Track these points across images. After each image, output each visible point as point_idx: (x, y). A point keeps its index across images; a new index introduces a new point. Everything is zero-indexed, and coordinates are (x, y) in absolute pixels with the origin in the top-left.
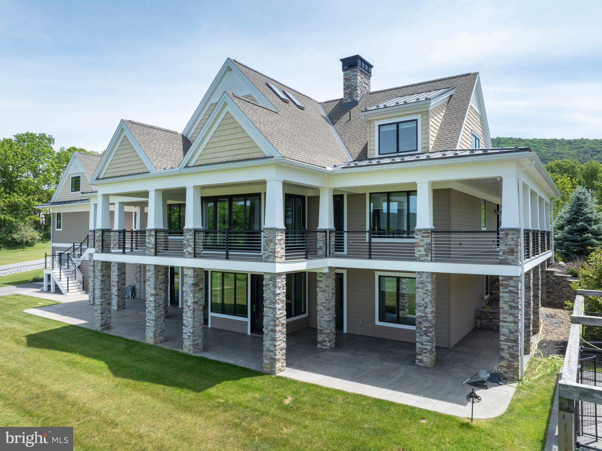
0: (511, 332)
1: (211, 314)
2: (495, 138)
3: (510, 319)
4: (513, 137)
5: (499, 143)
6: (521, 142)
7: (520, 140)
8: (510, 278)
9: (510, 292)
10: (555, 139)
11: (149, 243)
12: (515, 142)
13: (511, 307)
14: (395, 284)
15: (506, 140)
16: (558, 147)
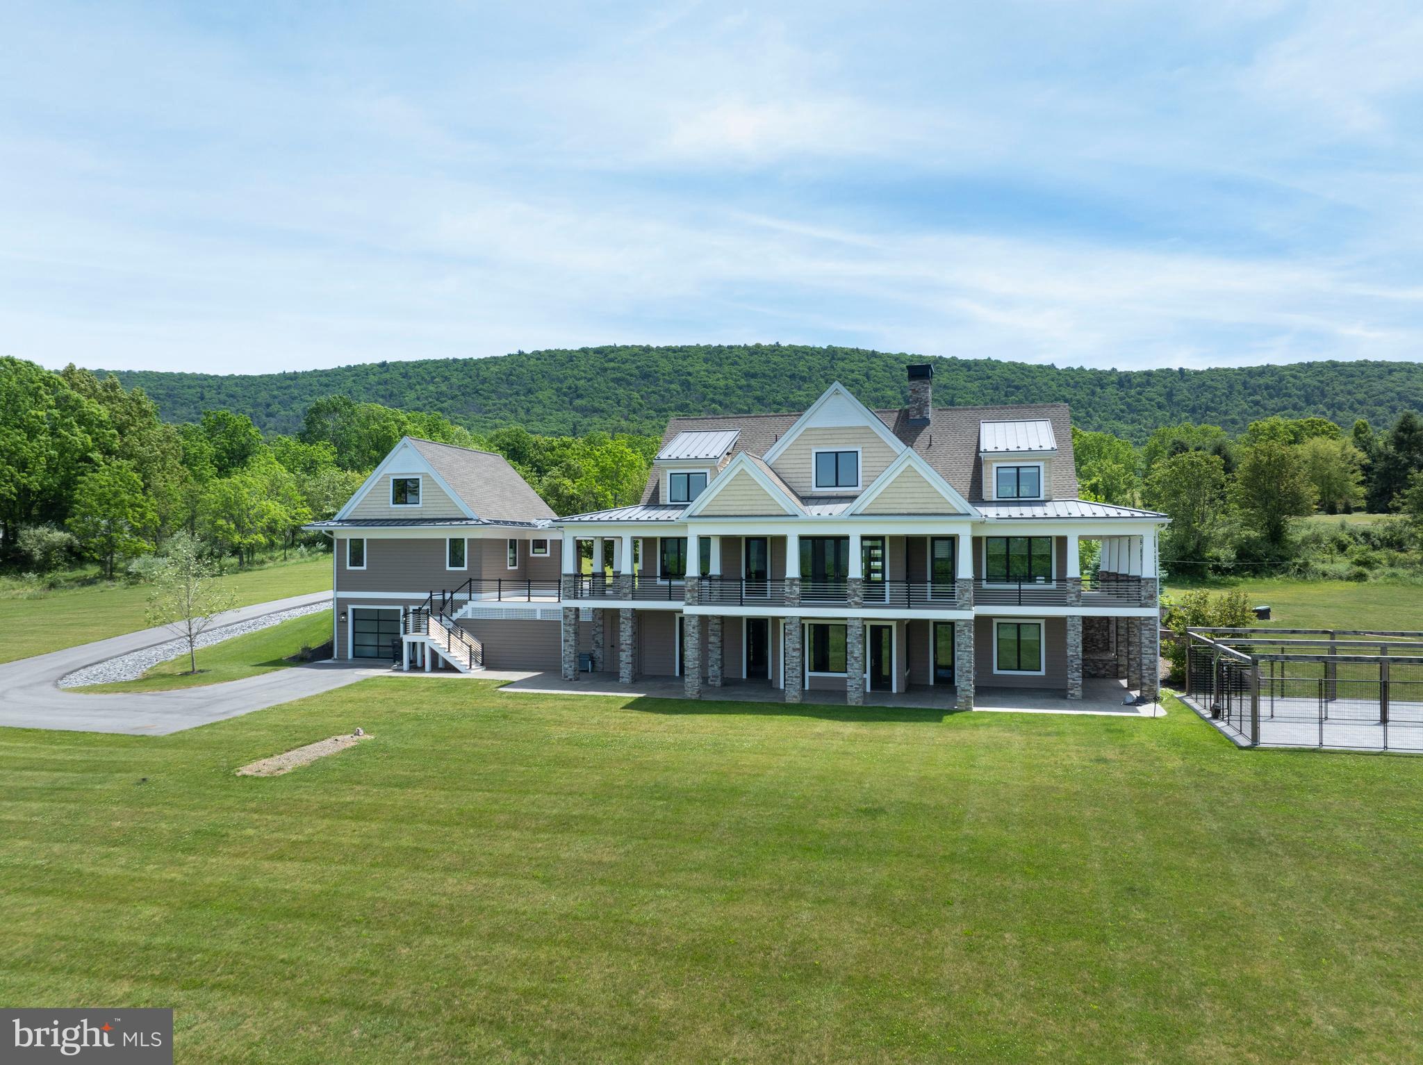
0: (1151, 662)
1: (808, 674)
2: (825, 347)
3: (1150, 651)
4: (861, 348)
5: (833, 358)
6: (875, 360)
7: (874, 354)
8: (1150, 618)
9: (1150, 629)
10: (940, 357)
11: (791, 593)
12: (864, 358)
13: (1151, 642)
14: (1015, 632)
15: (846, 354)
16: (946, 374)
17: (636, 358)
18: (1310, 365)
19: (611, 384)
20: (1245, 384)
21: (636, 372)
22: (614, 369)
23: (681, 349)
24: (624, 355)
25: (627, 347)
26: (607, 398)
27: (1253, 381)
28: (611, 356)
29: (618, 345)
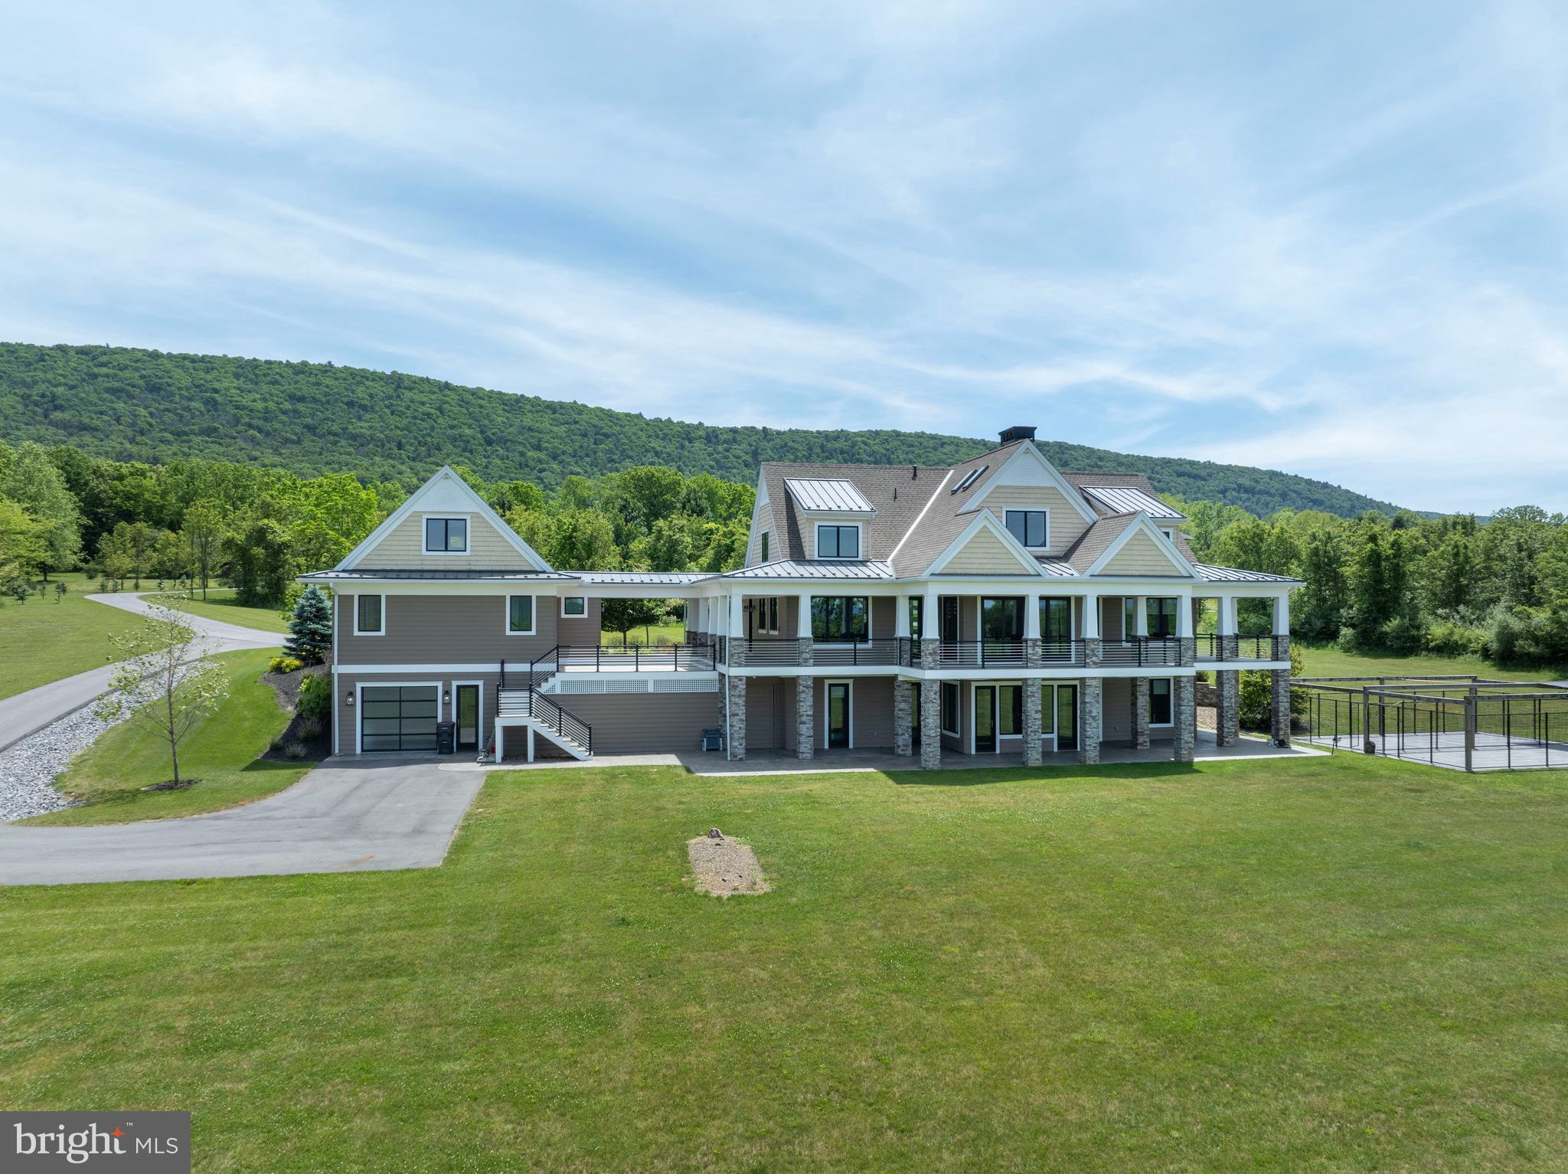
0: (1286, 708)
1: (1000, 737)
3: (1285, 699)
8: (1285, 670)
9: (1285, 680)
13: (1285, 691)
17: (139, 364)
18: (877, 433)
19: (106, 395)
20: (822, 447)
21: (141, 382)
22: (107, 376)
23: (203, 359)
24: (122, 359)
25: (125, 350)
26: (101, 413)
27: (829, 445)
28: (104, 359)
29: (112, 346)
